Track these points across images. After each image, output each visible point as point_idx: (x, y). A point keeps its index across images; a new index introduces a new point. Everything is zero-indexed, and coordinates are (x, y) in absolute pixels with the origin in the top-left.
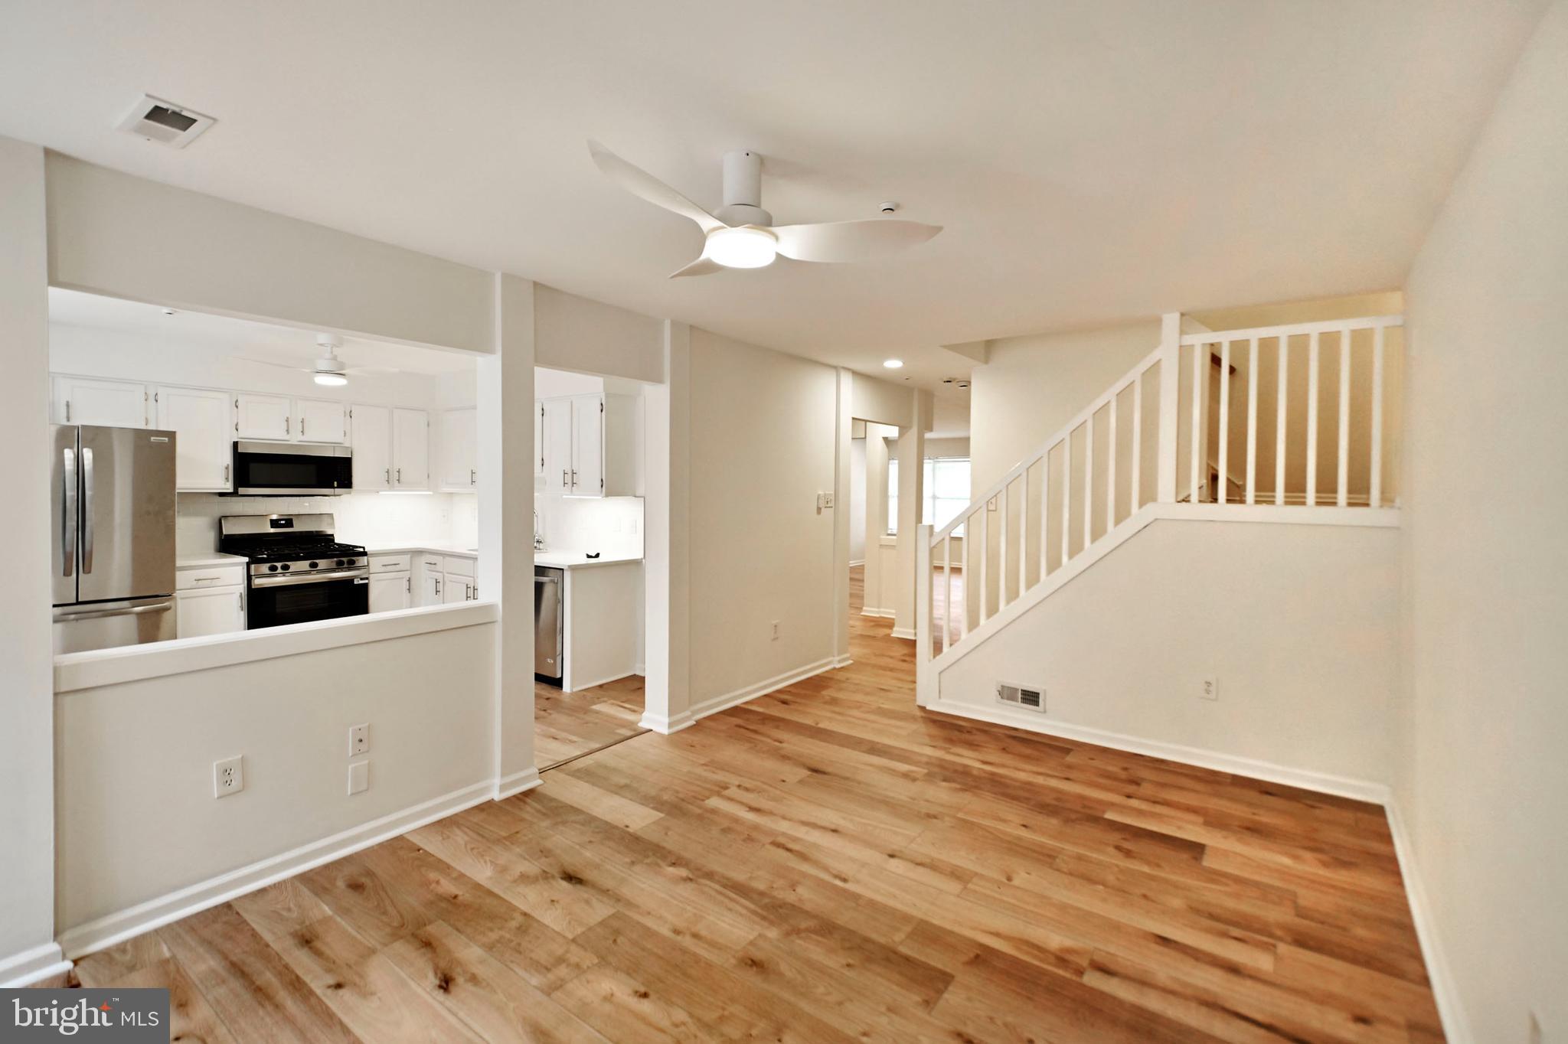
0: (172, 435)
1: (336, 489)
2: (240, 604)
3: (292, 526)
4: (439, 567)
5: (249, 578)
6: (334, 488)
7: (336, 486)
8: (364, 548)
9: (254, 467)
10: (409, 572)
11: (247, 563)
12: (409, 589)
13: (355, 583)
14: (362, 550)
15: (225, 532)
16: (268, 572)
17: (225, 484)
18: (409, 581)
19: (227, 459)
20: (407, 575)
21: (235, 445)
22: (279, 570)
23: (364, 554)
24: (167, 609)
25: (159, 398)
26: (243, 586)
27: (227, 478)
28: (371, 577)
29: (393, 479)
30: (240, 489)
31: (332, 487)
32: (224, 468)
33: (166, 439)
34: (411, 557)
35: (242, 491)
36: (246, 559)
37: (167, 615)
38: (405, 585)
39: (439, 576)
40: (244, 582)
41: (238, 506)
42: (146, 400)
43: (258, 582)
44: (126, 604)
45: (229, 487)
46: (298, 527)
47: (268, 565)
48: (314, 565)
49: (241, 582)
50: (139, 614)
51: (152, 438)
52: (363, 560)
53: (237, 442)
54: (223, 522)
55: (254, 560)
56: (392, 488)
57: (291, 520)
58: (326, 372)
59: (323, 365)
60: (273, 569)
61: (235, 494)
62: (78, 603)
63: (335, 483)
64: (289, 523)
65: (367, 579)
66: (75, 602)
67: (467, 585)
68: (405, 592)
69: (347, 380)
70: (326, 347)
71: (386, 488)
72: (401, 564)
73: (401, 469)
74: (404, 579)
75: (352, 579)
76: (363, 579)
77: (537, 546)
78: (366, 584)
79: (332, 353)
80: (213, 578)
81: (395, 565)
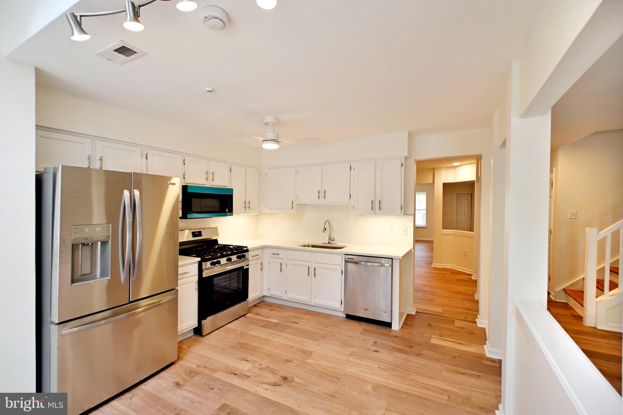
1: (227, 213)
2: (196, 288)
3: (201, 236)
5: (200, 271)
7: (227, 211)
8: (247, 247)
9: (195, 202)
10: (261, 259)
11: (199, 262)
12: (261, 269)
13: (244, 268)
14: (246, 249)
16: (211, 266)
18: (262, 264)
20: (259, 261)
21: (185, 187)
22: (216, 265)
23: (247, 251)
24: (173, 299)
25: (148, 157)
26: (197, 276)
28: (250, 263)
29: (247, 206)
34: (262, 250)
35: (186, 215)
36: (199, 259)
38: (260, 266)
39: (281, 261)
40: (198, 273)
42: (142, 158)
45: (180, 214)
46: (204, 236)
47: (210, 262)
48: (229, 260)
49: (195, 274)
53: (183, 185)
55: (202, 260)
56: (246, 212)
58: (270, 140)
60: (213, 264)
61: (184, 217)
62: (130, 302)
63: (227, 209)
64: (200, 234)
65: (248, 265)
66: (128, 302)
67: (308, 267)
68: (260, 270)
69: (279, 145)
70: (269, 125)
71: (244, 212)
72: (258, 255)
73: (249, 201)
74: (259, 264)
75: (243, 267)
76: (247, 266)
77: (331, 242)
78: (248, 268)
79: (272, 128)
80: (185, 273)
81: (256, 255)
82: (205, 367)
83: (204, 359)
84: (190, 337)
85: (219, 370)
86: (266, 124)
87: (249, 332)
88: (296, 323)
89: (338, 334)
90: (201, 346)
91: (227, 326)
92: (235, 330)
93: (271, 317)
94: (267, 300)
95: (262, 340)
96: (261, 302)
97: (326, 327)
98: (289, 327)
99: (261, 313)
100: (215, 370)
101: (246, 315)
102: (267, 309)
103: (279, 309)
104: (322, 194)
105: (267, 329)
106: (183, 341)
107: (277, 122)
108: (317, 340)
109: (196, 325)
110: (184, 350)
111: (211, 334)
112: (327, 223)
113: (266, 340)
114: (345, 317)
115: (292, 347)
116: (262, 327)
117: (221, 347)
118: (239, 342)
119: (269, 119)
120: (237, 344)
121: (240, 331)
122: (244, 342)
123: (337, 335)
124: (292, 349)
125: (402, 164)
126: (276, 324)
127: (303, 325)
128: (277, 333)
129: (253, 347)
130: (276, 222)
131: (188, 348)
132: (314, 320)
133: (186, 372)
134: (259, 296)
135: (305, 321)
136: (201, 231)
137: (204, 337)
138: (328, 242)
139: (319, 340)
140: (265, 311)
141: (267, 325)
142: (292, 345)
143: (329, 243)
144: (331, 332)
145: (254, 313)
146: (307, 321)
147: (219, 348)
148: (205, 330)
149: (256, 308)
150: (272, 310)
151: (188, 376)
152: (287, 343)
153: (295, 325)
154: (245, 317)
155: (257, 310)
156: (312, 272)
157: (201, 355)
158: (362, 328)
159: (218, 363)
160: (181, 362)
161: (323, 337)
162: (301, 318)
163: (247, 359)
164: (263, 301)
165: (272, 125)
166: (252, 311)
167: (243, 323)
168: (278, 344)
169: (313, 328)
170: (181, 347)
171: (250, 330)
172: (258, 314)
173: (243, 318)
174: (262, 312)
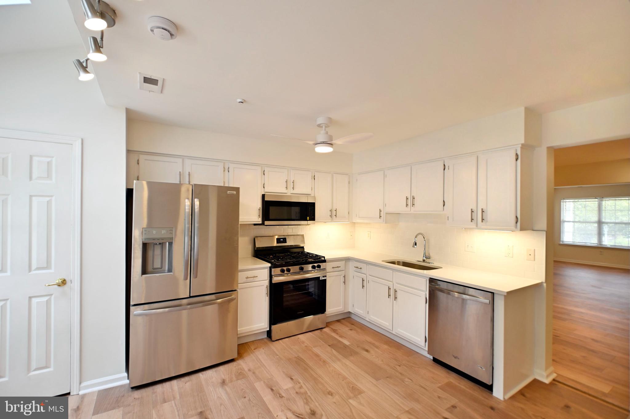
0: (237, 189)
1: (308, 221)
2: (266, 293)
3: (286, 242)
4: (363, 271)
5: (271, 277)
6: (307, 220)
7: (308, 219)
8: (324, 257)
9: (272, 209)
10: (344, 271)
11: (270, 267)
12: (344, 282)
13: (321, 279)
14: (323, 259)
15: (257, 246)
16: (280, 273)
17: (258, 219)
18: (344, 277)
19: (258, 204)
20: (343, 273)
21: (263, 196)
22: (286, 272)
23: (324, 261)
24: (232, 300)
25: (230, 170)
26: (268, 281)
27: (259, 216)
28: (328, 275)
29: (333, 215)
30: (265, 222)
31: (306, 220)
32: (258, 210)
33: (235, 192)
34: (345, 262)
35: (267, 223)
36: (269, 264)
37: (232, 304)
38: (342, 279)
39: (364, 276)
40: (268, 279)
41: (264, 231)
42: (224, 171)
43: (276, 280)
44: (213, 297)
45: (260, 221)
46: (290, 243)
47: (280, 269)
48: (301, 269)
49: (267, 278)
50: (220, 304)
51: (228, 192)
52: (323, 265)
53: (264, 195)
54: (256, 240)
55: (274, 266)
56: (332, 221)
57: (285, 239)
58: (323, 143)
59: (321, 139)
60: (283, 271)
61: (263, 224)
62: (190, 297)
63: (308, 217)
64: (285, 240)
65: (326, 276)
66: (189, 297)
67: (389, 287)
68: (342, 284)
69: (332, 147)
70: (322, 127)
71: (330, 221)
72: (340, 267)
73: (336, 209)
74: (342, 276)
75: (319, 277)
76: (323, 277)
77: (426, 260)
78: (325, 280)
79: (325, 130)
80: (254, 277)
81: (338, 267)
82: (254, 373)
83: (259, 364)
84: (262, 339)
85: (262, 380)
86: (319, 126)
87: (314, 349)
88: (367, 351)
89: (409, 378)
90: (265, 350)
91: (299, 336)
92: (303, 342)
93: (345, 337)
94: (353, 317)
95: (320, 360)
96: (347, 318)
97: (400, 366)
98: (356, 353)
99: (338, 330)
100: (258, 379)
101: (323, 329)
102: (347, 326)
103: (359, 330)
104: (411, 201)
105: (333, 350)
106: (255, 342)
107: (330, 122)
108: (377, 379)
109: (266, 328)
110: (250, 350)
111: (280, 341)
112: (420, 237)
113: (324, 362)
114: (432, 359)
115: (344, 378)
116: (329, 346)
117: (279, 357)
118: (298, 356)
119: (320, 121)
120: (295, 357)
121: (306, 345)
122: (303, 357)
123: (407, 380)
124: (343, 381)
125: (517, 155)
126: (345, 346)
127: (373, 356)
128: (340, 356)
129: (307, 365)
130: (371, 232)
131: (254, 349)
132: (390, 353)
133: (237, 372)
134: (342, 311)
135: (379, 351)
136: (286, 238)
137: (274, 342)
138: (422, 260)
139: (380, 379)
140: (343, 329)
141: (336, 346)
142: (347, 376)
143: (424, 261)
144: (401, 374)
145: (332, 329)
146: (381, 353)
147: (278, 357)
148: (274, 336)
149: (338, 324)
150: (351, 330)
151: (236, 378)
152: (342, 372)
153: (365, 353)
154: (321, 331)
155: (337, 326)
156: (393, 294)
157: (259, 359)
158: (446, 381)
159: (267, 372)
160: (240, 362)
161: (387, 377)
162: (377, 347)
163: (292, 377)
164: (349, 317)
165: (326, 127)
166: (331, 326)
167: (315, 336)
168: (332, 370)
169: (382, 362)
170: (250, 347)
171: (315, 347)
172: (335, 331)
173: (319, 331)
174: (340, 329)
